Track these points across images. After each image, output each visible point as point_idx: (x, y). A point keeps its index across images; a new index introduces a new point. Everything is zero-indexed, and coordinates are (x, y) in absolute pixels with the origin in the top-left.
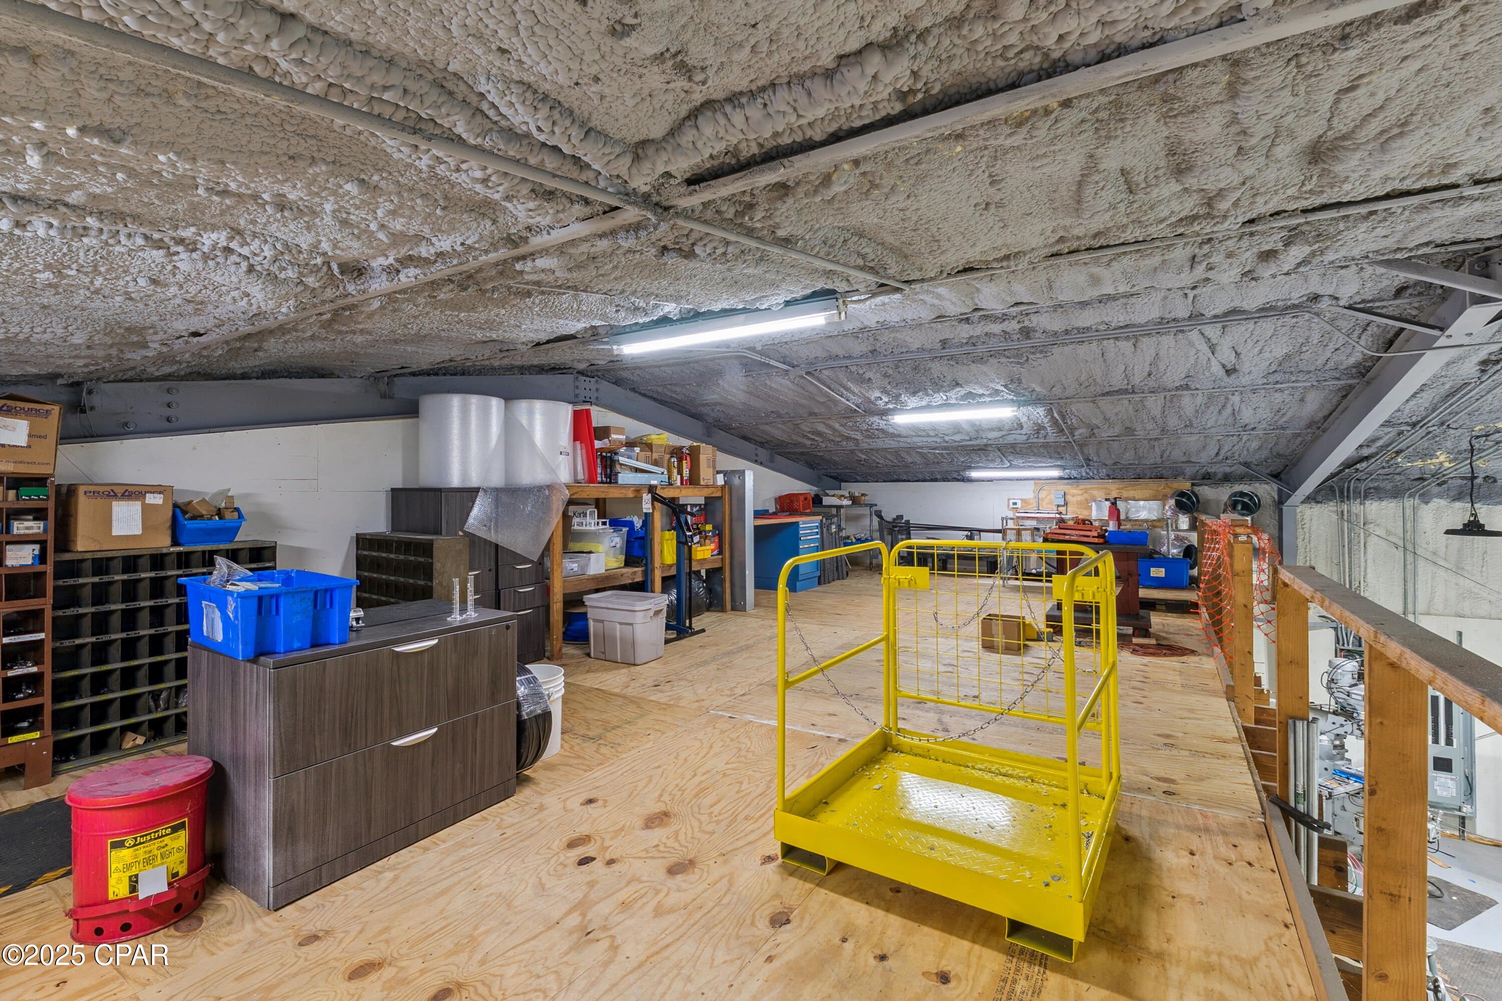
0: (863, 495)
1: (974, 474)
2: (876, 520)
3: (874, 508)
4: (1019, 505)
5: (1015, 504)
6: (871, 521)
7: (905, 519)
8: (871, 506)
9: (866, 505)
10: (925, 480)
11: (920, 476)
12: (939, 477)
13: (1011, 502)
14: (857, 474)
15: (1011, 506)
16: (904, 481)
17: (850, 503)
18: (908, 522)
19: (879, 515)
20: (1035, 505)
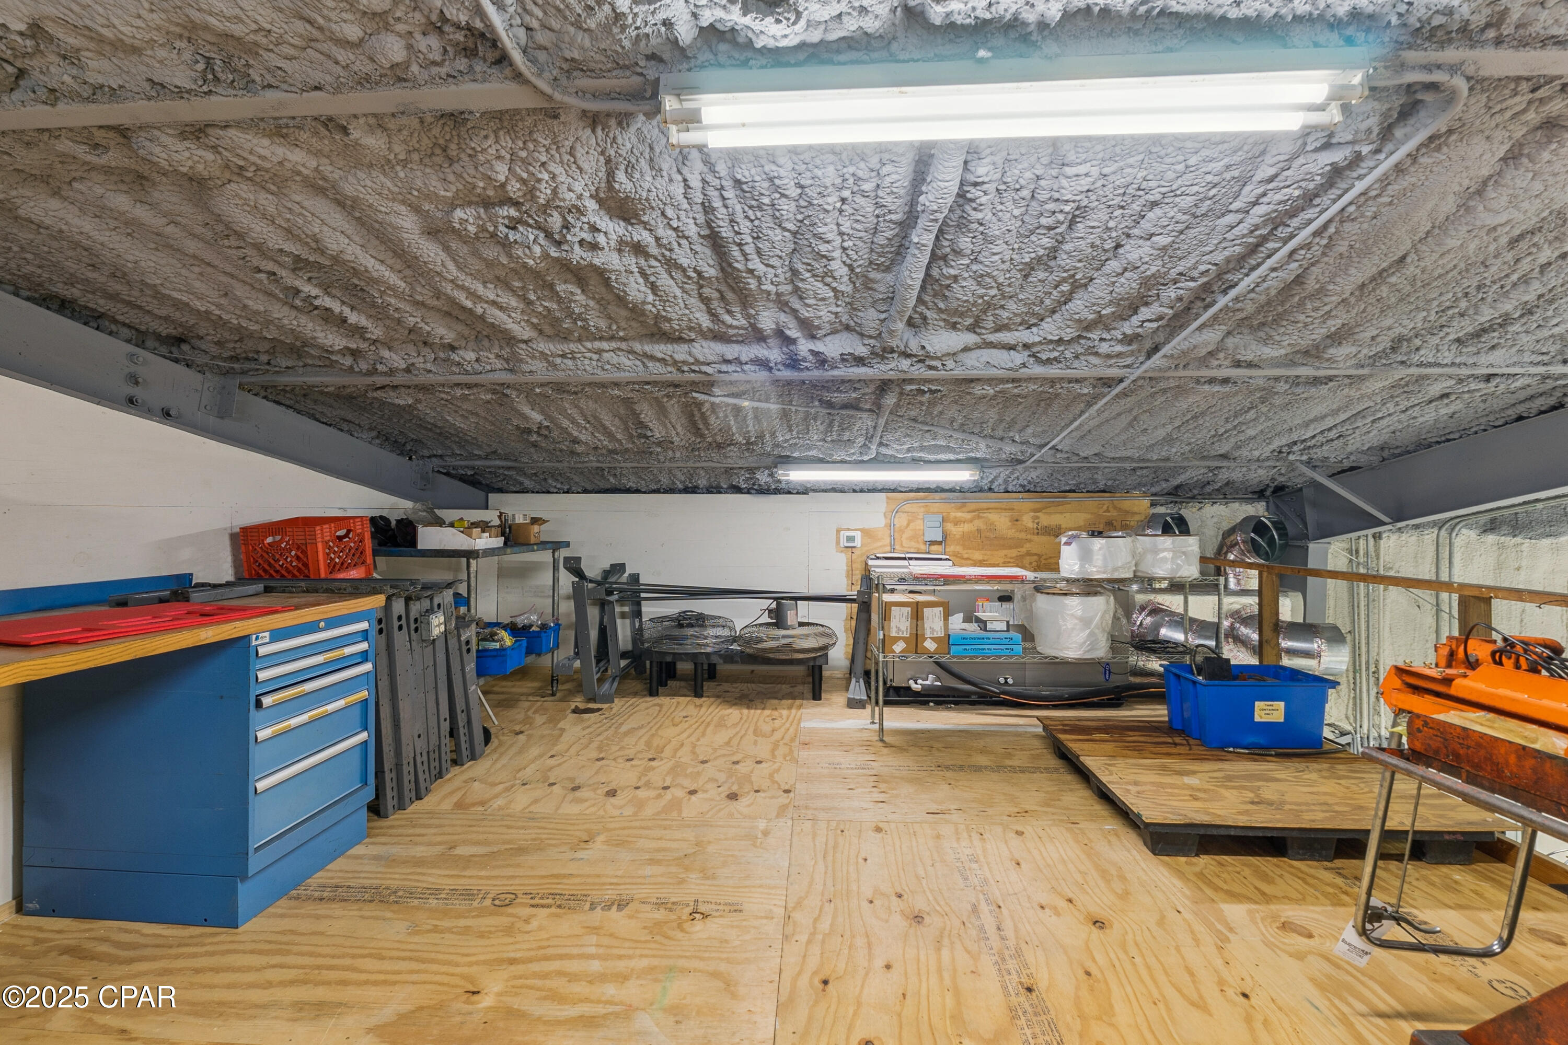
0: (535, 521)
1: (796, 475)
2: (567, 580)
3: (563, 553)
4: (858, 543)
5: (851, 539)
6: (555, 580)
7: (629, 571)
8: (556, 546)
9: (543, 545)
10: (671, 490)
11: (665, 481)
12: (702, 483)
13: (844, 534)
14: (521, 471)
15: (844, 543)
16: (628, 491)
17: (498, 542)
18: (635, 578)
19: (574, 567)
20: (887, 541)
